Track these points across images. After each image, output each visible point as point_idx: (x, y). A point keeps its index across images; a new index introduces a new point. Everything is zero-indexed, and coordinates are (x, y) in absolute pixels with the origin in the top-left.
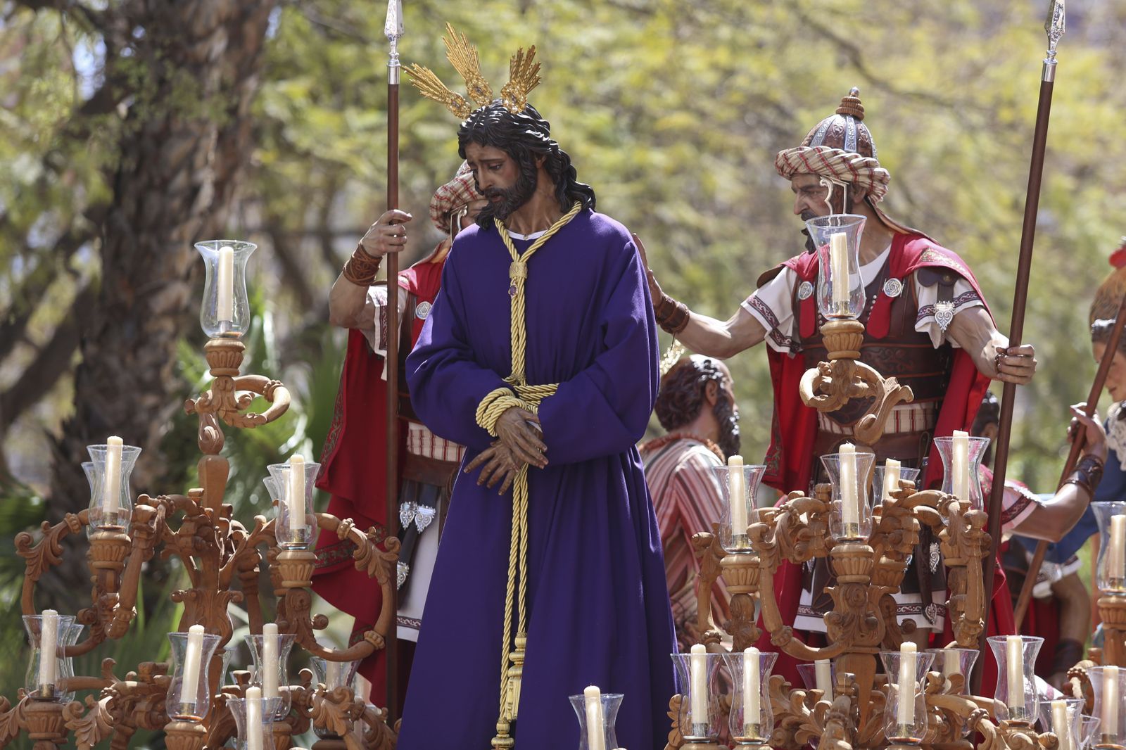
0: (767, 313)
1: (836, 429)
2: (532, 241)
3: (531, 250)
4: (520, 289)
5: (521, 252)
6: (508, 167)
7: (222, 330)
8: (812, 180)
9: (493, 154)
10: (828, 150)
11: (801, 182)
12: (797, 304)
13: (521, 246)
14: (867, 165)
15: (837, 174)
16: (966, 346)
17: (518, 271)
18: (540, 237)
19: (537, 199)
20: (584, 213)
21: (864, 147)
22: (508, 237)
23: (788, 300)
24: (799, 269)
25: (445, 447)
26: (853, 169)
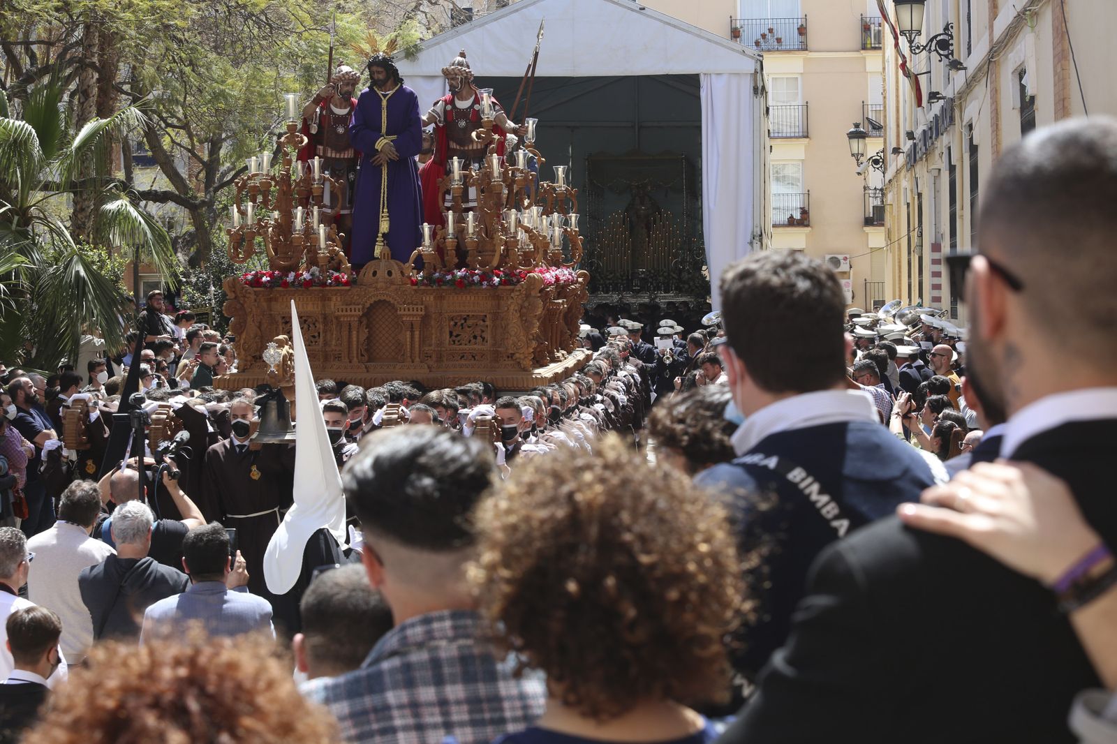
0: (438, 114)
1: (458, 147)
2: (388, 94)
3: (388, 97)
4: (385, 109)
5: (385, 98)
6: (384, 73)
7: (291, 120)
8: (454, 76)
9: (380, 69)
10: (460, 68)
11: (451, 76)
12: (445, 111)
13: (385, 96)
14: (470, 72)
15: (462, 74)
16: (499, 124)
17: (384, 103)
18: (390, 93)
19: (389, 82)
20: (401, 86)
21: (468, 67)
22: (380, 93)
23: (442, 110)
24: (445, 101)
25: (331, 153)
26: (467, 73)
